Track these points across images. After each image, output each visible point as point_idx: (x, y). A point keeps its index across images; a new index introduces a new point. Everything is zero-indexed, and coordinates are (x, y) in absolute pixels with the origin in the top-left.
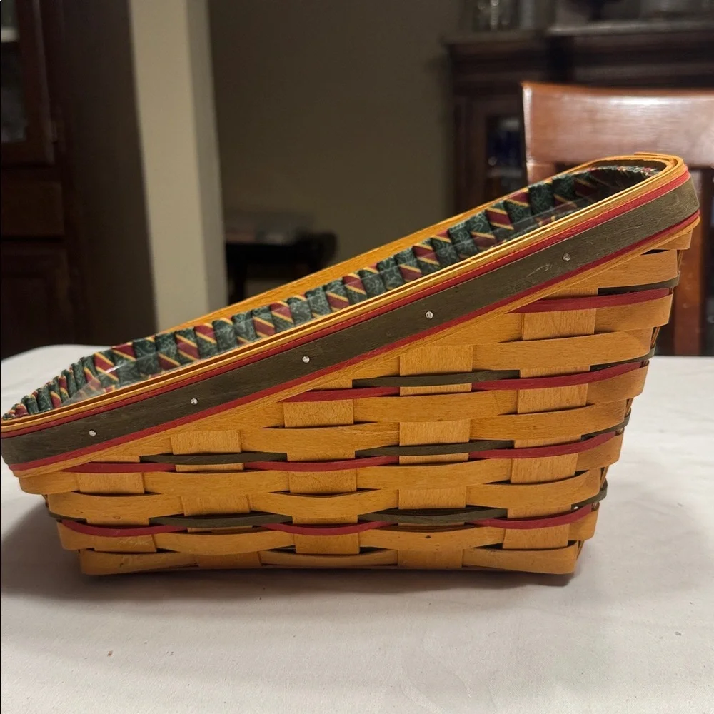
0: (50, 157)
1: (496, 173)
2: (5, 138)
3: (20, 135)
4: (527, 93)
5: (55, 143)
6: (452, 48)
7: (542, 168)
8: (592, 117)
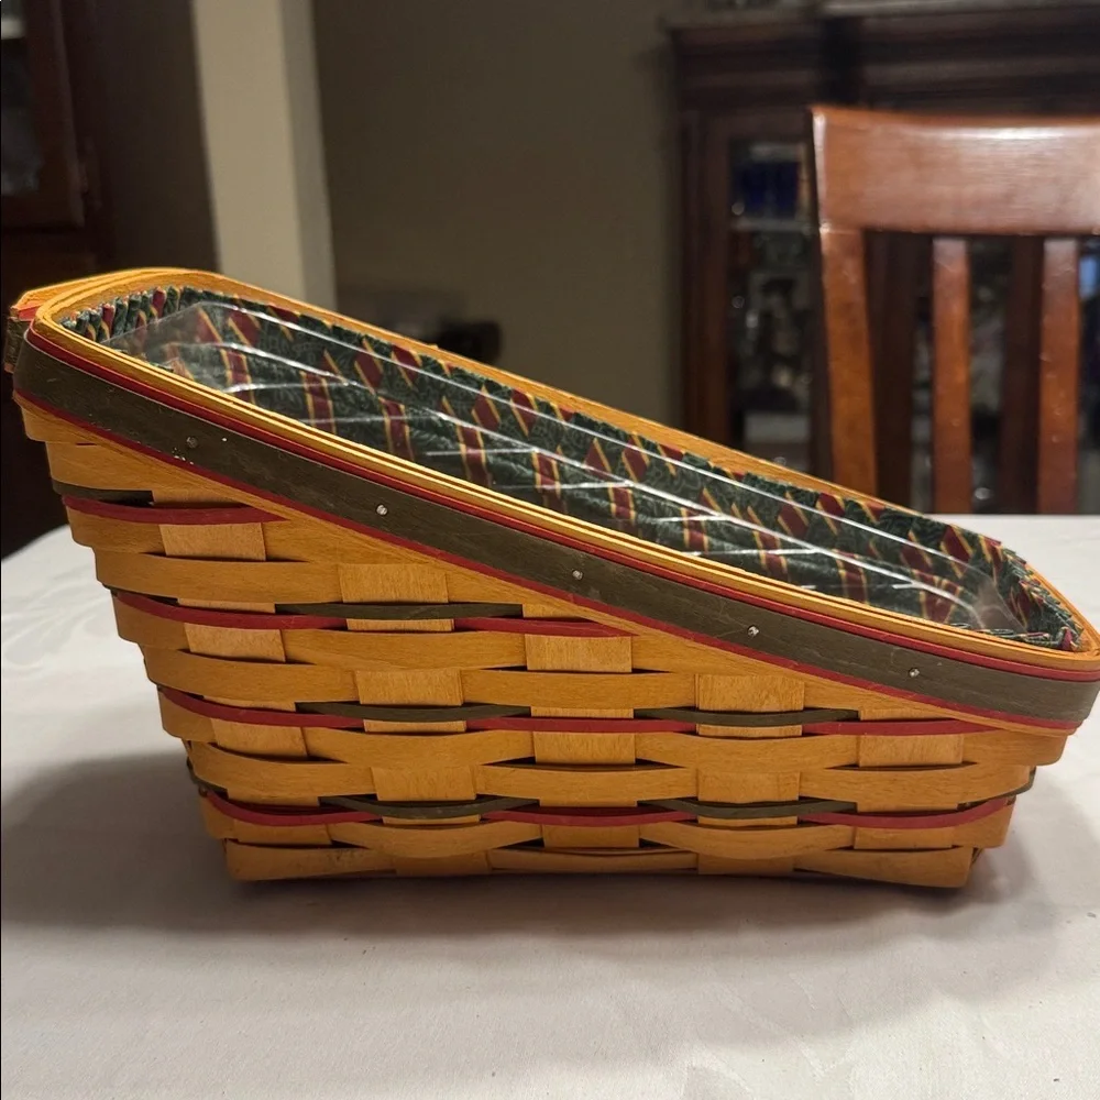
0: (78, 214)
1: (745, 224)
2: (7, 188)
3: (31, 181)
4: (819, 122)
5: (86, 195)
6: (676, 34)
7: (841, 235)
8: (918, 158)
